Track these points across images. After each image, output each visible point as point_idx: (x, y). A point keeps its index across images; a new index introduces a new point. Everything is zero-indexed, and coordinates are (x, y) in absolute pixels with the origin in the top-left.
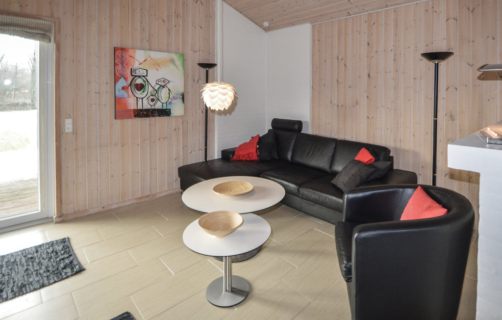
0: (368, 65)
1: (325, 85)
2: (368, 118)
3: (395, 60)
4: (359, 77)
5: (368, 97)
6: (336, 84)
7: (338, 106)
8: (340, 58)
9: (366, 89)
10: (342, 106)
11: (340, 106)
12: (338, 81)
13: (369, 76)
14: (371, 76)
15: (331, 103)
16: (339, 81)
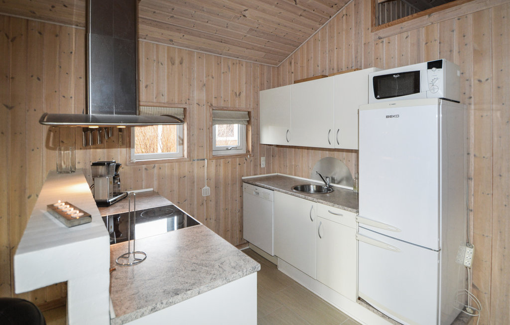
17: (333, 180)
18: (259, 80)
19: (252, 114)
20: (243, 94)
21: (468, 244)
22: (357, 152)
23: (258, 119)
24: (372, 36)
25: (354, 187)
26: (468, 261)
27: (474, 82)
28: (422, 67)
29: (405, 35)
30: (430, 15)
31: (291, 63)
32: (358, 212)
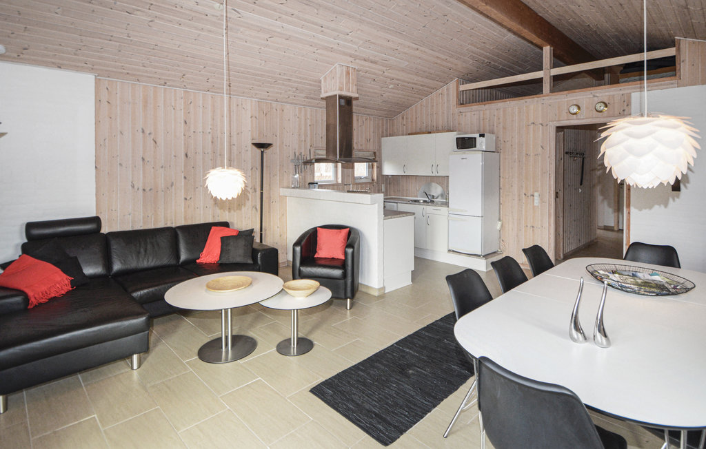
0: (185, 144)
1: (121, 164)
2: (186, 199)
3: (212, 142)
4: (175, 156)
5: (185, 178)
6: (141, 162)
7: (144, 190)
8: (147, 132)
9: (183, 169)
10: (150, 190)
11: (147, 189)
12: (143, 159)
13: (186, 156)
14: (189, 155)
15: (133, 187)
16: (146, 160)
17: (433, 196)
18: (381, 130)
19: (377, 153)
20: (371, 140)
21: (500, 220)
22: (448, 177)
23: (380, 157)
24: (457, 110)
25: (446, 199)
26: (499, 227)
27: (502, 142)
28: (477, 135)
29: (473, 113)
30: (485, 105)
31: (403, 118)
32: (448, 207)
